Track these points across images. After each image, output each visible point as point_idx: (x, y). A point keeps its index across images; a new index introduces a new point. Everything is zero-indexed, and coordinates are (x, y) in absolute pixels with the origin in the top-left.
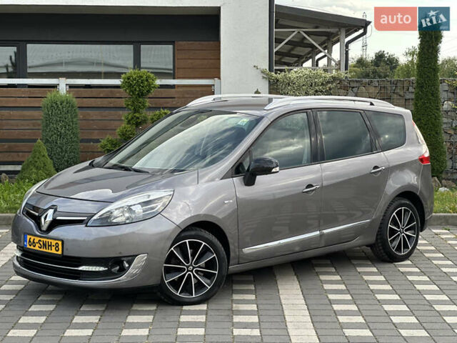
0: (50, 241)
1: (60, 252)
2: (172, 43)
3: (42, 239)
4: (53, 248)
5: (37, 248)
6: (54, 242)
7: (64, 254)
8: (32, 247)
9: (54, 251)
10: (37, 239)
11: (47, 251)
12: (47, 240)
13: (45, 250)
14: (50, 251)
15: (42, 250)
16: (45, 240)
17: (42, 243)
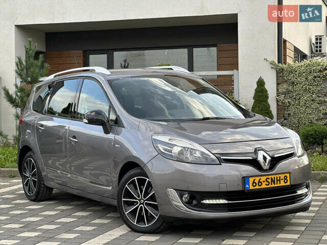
0: (278, 176)
1: (288, 183)
3: (270, 177)
4: (282, 182)
5: (264, 186)
6: (282, 176)
7: (292, 184)
8: (257, 187)
9: (282, 184)
10: (263, 179)
11: (276, 185)
12: (276, 176)
13: (273, 185)
14: (278, 185)
15: (270, 186)
16: (273, 177)
17: (270, 181)
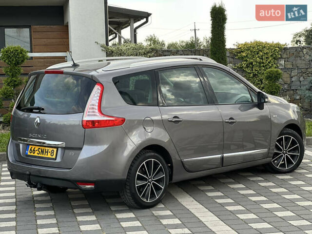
2: (29, 27)
